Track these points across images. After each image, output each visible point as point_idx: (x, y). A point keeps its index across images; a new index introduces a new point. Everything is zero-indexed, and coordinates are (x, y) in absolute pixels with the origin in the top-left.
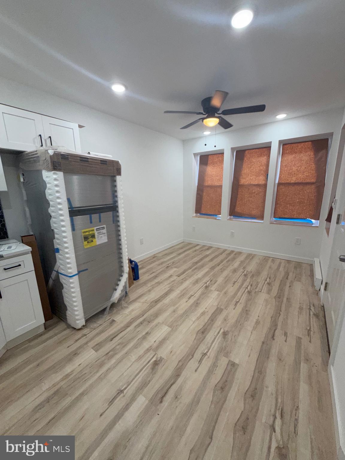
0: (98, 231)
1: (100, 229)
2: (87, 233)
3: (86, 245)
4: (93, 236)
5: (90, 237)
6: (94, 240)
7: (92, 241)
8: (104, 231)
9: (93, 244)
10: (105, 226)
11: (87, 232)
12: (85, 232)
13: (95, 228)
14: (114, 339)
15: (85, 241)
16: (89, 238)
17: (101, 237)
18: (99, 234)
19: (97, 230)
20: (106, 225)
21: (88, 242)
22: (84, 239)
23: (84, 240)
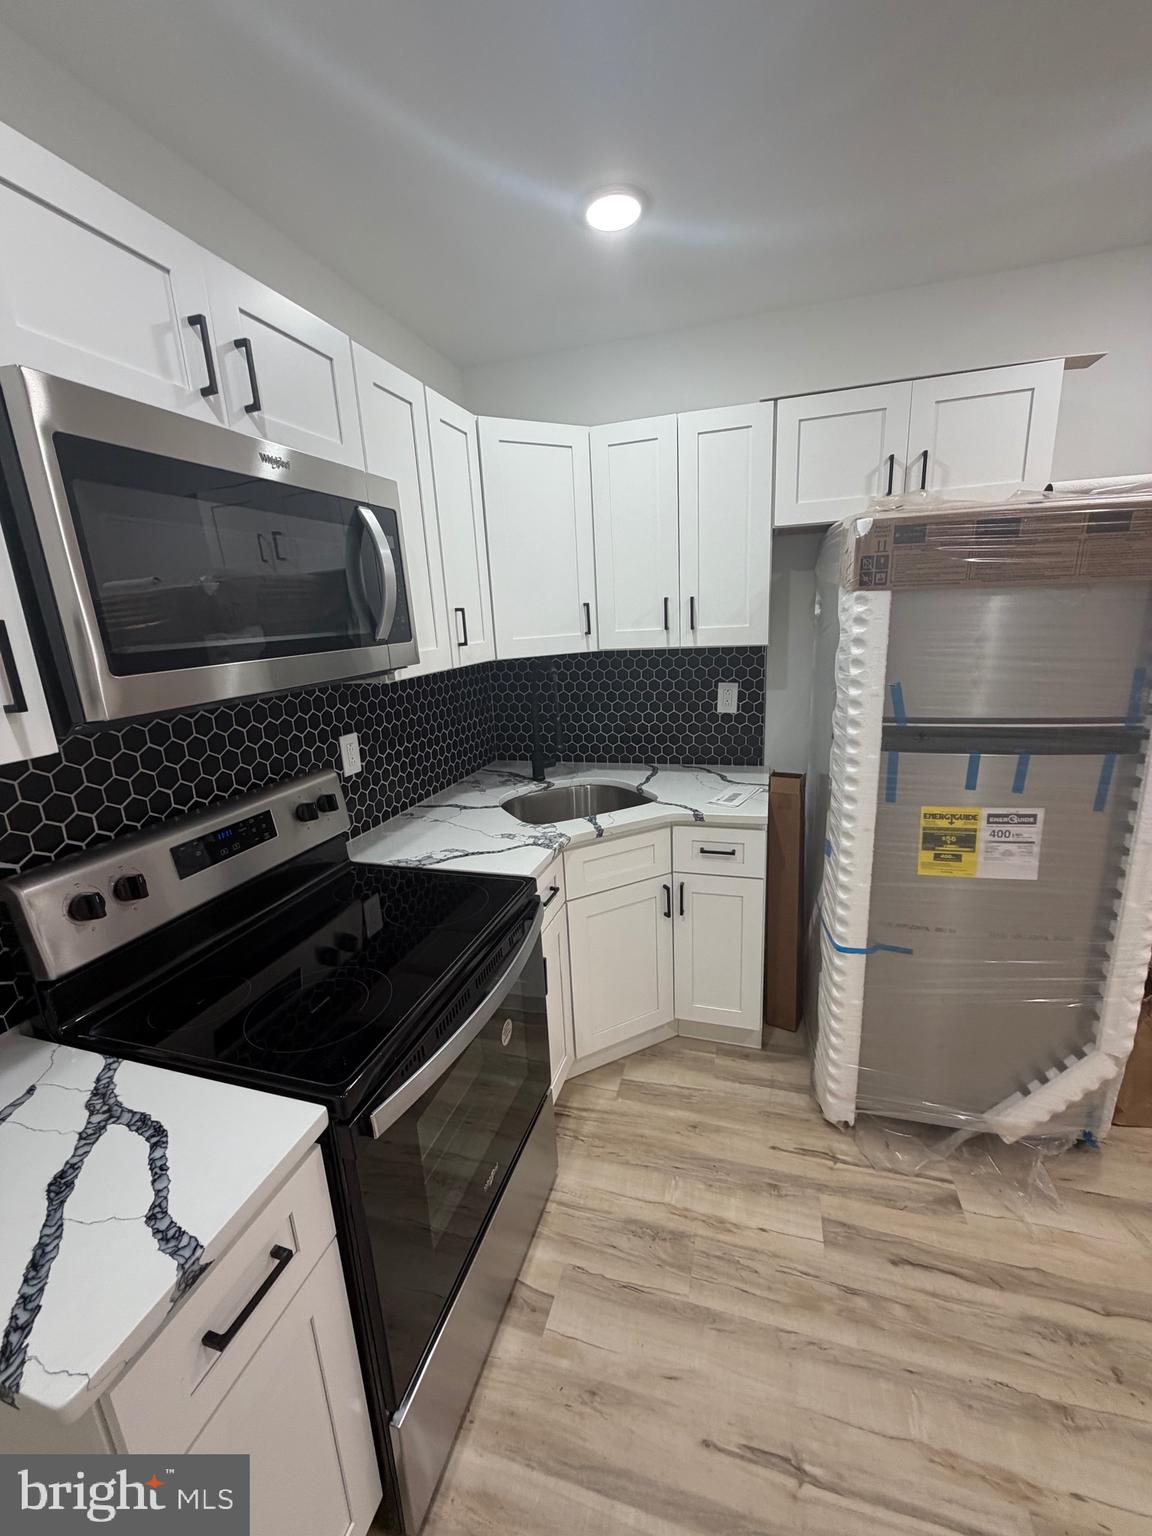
0: (997, 828)
1: (1006, 820)
2: (944, 823)
3: (925, 865)
4: (968, 840)
5: (954, 839)
6: (966, 857)
7: (958, 858)
8: (1033, 833)
9: (956, 871)
10: (1040, 813)
11: (942, 817)
12: (934, 816)
13: (985, 812)
14: (908, 1268)
15: (924, 849)
16: (946, 843)
17: (1009, 854)
18: (996, 838)
19: (991, 820)
20: (1046, 813)
21: (937, 857)
22: (924, 842)
23: (920, 846)
